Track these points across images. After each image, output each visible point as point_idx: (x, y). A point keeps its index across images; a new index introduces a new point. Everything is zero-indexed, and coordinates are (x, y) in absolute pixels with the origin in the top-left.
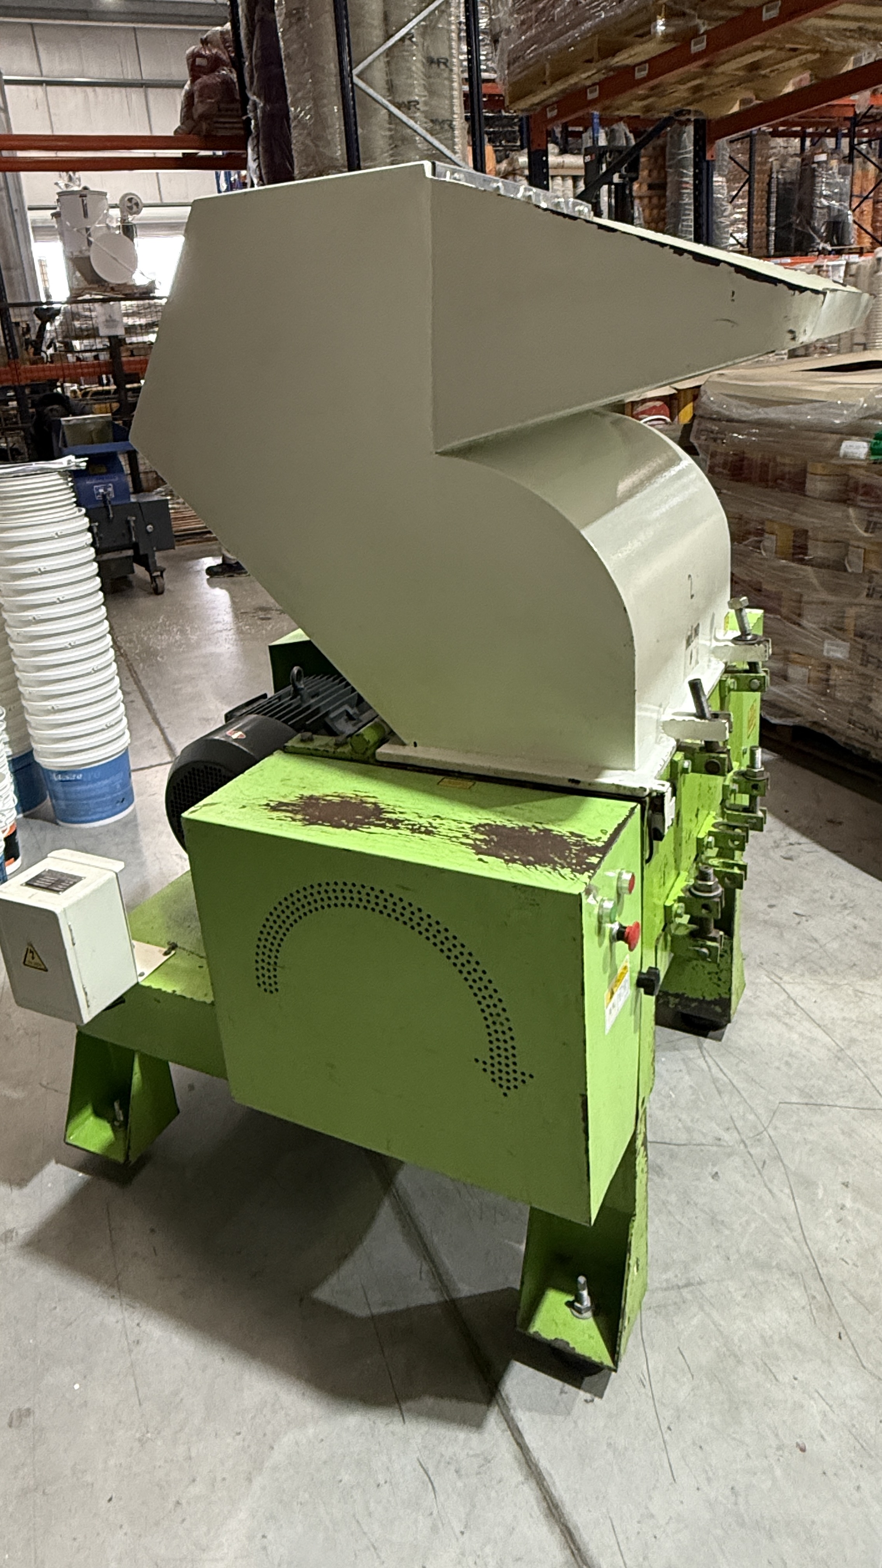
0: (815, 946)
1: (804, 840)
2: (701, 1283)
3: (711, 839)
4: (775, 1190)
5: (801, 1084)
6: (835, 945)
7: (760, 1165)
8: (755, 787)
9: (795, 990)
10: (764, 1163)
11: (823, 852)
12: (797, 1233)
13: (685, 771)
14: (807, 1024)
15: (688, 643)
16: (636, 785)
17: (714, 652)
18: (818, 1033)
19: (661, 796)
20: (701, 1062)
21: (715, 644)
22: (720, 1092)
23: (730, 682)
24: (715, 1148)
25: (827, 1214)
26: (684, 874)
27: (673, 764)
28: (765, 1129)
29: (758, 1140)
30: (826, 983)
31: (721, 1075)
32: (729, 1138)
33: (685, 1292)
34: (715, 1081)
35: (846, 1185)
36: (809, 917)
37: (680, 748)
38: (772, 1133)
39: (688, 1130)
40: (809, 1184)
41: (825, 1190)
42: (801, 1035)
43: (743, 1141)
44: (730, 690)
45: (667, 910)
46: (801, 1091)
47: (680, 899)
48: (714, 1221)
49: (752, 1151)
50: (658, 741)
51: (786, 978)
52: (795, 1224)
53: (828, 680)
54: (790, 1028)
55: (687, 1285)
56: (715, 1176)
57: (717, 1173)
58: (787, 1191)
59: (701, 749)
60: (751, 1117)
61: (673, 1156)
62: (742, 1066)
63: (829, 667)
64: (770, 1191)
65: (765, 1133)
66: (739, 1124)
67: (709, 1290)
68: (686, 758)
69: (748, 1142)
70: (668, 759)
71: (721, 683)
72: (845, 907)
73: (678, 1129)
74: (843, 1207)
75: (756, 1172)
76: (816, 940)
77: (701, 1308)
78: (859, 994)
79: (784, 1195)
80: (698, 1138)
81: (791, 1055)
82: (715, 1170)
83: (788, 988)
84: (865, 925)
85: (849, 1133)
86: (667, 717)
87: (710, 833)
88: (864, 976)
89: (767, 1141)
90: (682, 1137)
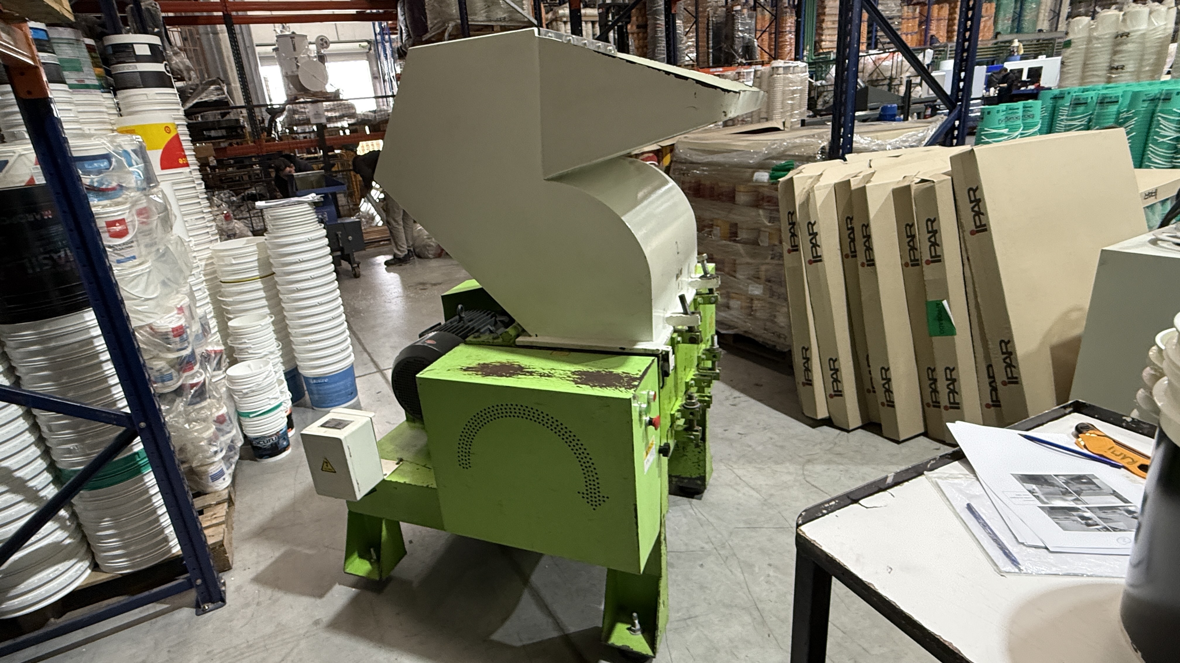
0: (750, 449)
1: (742, 395)
2: (696, 617)
3: (693, 382)
4: (733, 570)
5: (744, 518)
6: (760, 448)
7: (725, 559)
8: (714, 356)
9: (740, 472)
10: (727, 557)
11: (753, 401)
12: (746, 590)
13: (678, 342)
14: (747, 489)
15: (677, 277)
16: (655, 348)
17: (691, 284)
18: (753, 493)
19: (667, 353)
20: (691, 511)
21: (690, 280)
22: (702, 525)
23: (700, 299)
24: (701, 553)
25: (760, 579)
26: (680, 399)
27: (672, 339)
29: (723, 547)
30: (755, 467)
31: (701, 517)
32: (708, 547)
33: (689, 622)
34: (699, 519)
35: (770, 565)
36: (745, 435)
37: (675, 331)
38: (730, 543)
39: (686, 545)
40: (751, 566)
41: (759, 568)
42: (744, 494)
43: (715, 548)
44: (700, 304)
45: (672, 416)
46: (746, 522)
47: (678, 411)
48: (702, 588)
49: (721, 552)
50: (664, 328)
51: (735, 466)
52: (744, 585)
53: (752, 307)
54: (738, 491)
55: (689, 618)
56: (702, 565)
58: (740, 570)
59: (687, 331)
60: (719, 536)
61: (679, 558)
62: (713, 512)
63: (752, 300)
64: (731, 571)
65: (727, 543)
66: (713, 539)
67: (701, 619)
68: (679, 336)
69: (718, 548)
70: (669, 336)
71: (695, 300)
72: (765, 429)
74: (769, 576)
75: (723, 562)
76: (750, 446)
77: (697, 628)
78: (775, 472)
79: (738, 572)
80: (691, 548)
81: (739, 504)
82: (702, 563)
83: (736, 471)
84: (775, 437)
85: (770, 540)
86: (668, 315)
87: (692, 379)
88: (776, 463)
89: (728, 547)
90: (683, 548)
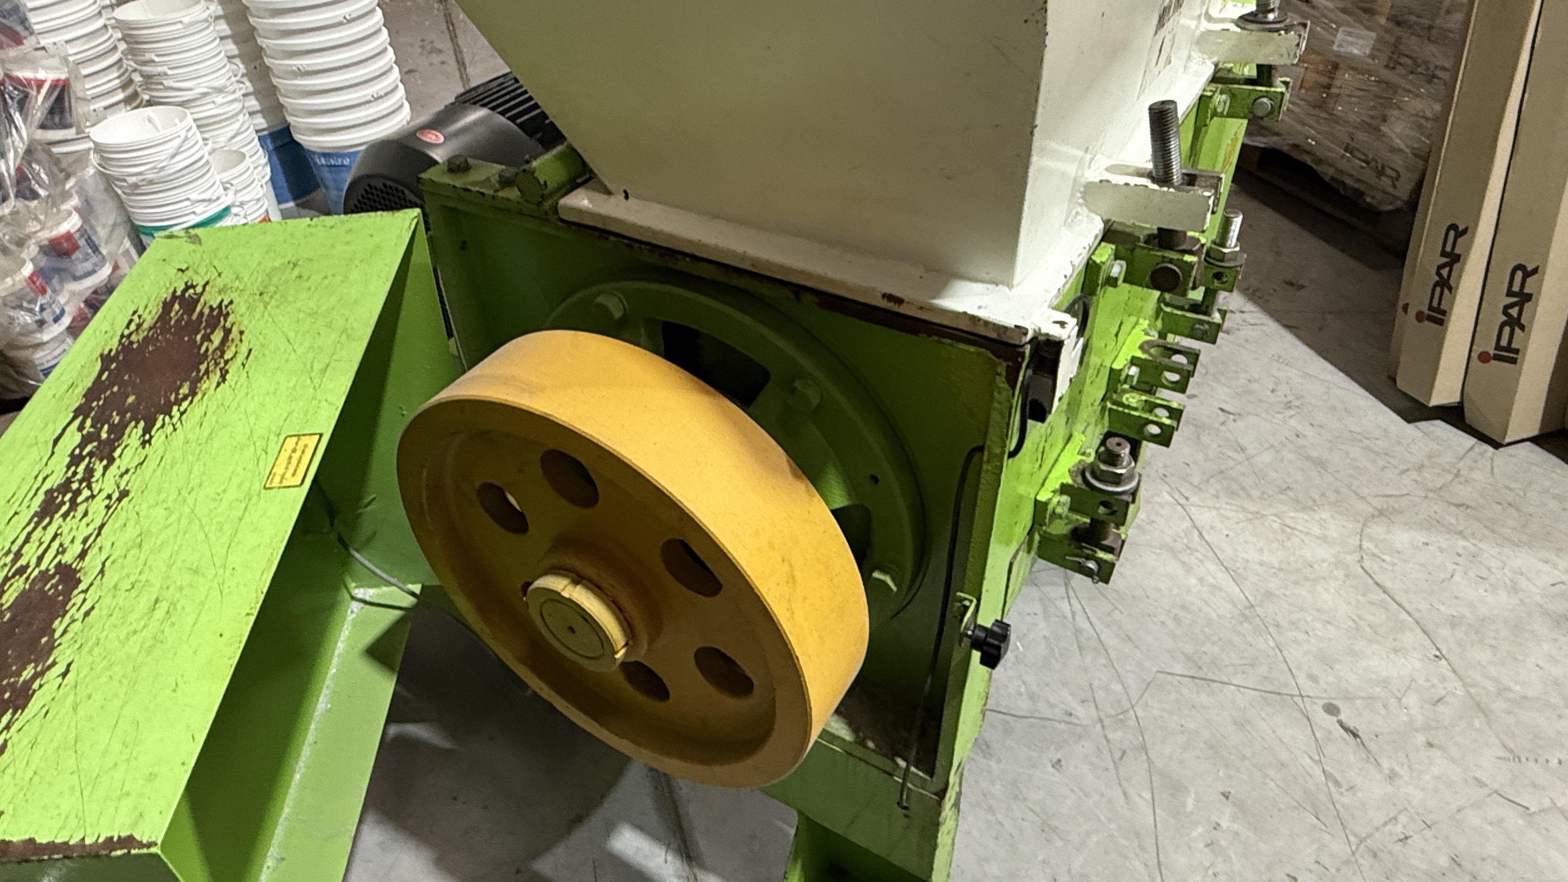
0: (1238, 457)
1: (1249, 307)
3: (1134, 371)
4: (1132, 792)
5: (1189, 649)
6: (1267, 457)
7: (1117, 754)
8: (1218, 276)
9: (1204, 517)
10: (1124, 753)
11: (1272, 326)
13: (1112, 282)
14: (1211, 566)
15: (1162, 22)
16: (1010, 321)
17: (1202, 41)
18: (1224, 579)
19: (1056, 346)
21: (1205, 25)
22: (1081, 649)
24: (1063, 726)
25: (1194, 834)
27: (1091, 269)
28: (1133, 707)
29: (1121, 721)
30: (1244, 510)
31: (1086, 626)
32: (1084, 714)
34: (1078, 632)
35: (1226, 795)
36: (1237, 415)
37: (1109, 234)
38: (1140, 713)
39: (1032, 697)
40: (1177, 789)
41: (1197, 801)
42: (1201, 580)
43: (1101, 721)
44: (1215, 114)
45: (1040, 507)
46: (1189, 658)
47: (1064, 489)
48: (1047, 829)
49: (1113, 736)
50: (1069, 222)
51: (1194, 499)
52: (1150, 843)
54: (1188, 569)
56: (1057, 764)
57: (1059, 760)
58: (1148, 796)
60: (1117, 688)
61: (1007, 731)
62: (1116, 615)
63: (1336, 67)
64: (1125, 793)
65: (1131, 712)
66: (1100, 695)
68: (1117, 257)
69: (1107, 722)
70: (1080, 261)
71: (1203, 101)
72: (1288, 406)
73: (1020, 694)
74: (1217, 826)
75: (1110, 765)
76: (1243, 449)
78: (1288, 530)
79: (1142, 800)
80: (1044, 710)
81: (1184, 607)
82: (1059, 756)
83: (1193, 510)
84: (1310, 432)
85: (1241, 724)
86: (1094, 175)
87: (1134, 361)
88: (1300, 505)
89: (1132, 723)
90: (1023, 706)
